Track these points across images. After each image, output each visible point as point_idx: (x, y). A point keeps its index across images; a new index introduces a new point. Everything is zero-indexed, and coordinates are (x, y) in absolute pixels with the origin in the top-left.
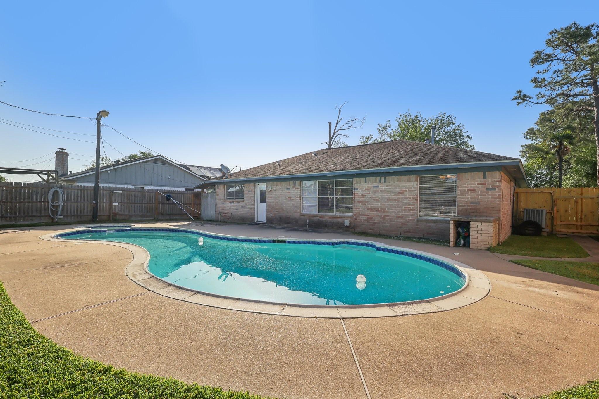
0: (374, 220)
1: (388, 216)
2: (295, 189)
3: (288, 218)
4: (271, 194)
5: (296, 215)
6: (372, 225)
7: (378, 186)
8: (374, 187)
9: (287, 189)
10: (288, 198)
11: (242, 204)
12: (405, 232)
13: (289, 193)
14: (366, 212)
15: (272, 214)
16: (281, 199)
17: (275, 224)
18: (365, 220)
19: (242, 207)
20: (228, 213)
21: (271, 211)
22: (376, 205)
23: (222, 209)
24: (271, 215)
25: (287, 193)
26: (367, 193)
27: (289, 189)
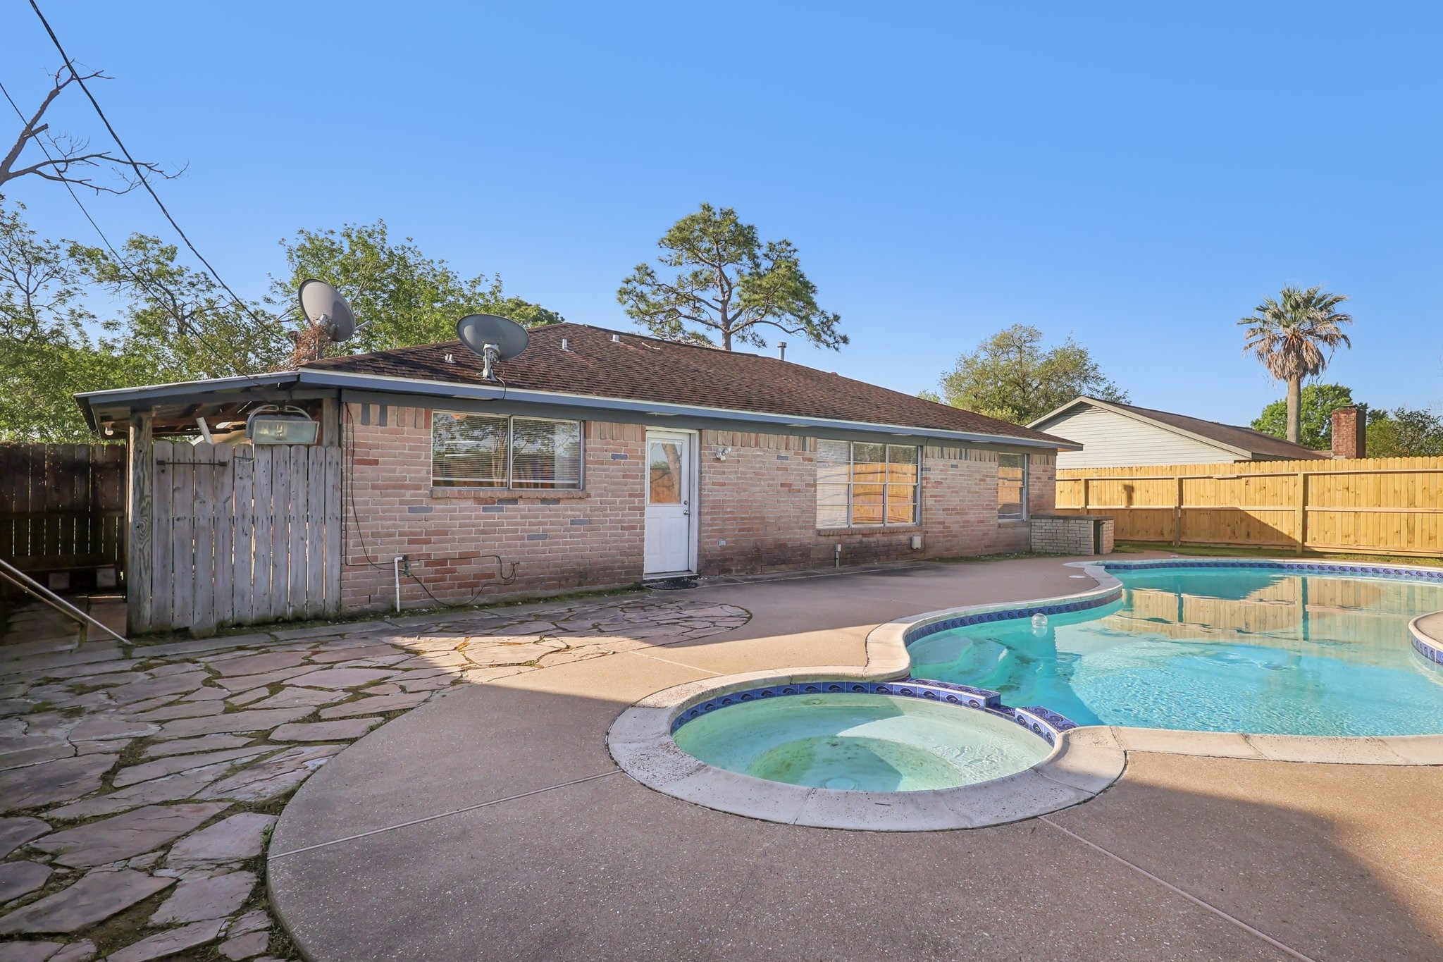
0: (951, 531)
1: (968, 521)
2: (804, 459)
3: (781, 546)
4: (724, 473)
5: (806, 537)
6: (950, 541)
7: (956, 466)
8: (952, 466)
9: (779, 458)
10: (783, 485)
11: (569, 510)
12: (985, 547)
13: (786, 469)
14: (941, 516)
15: (724, 538)
16: (758, 489)
17: (737, 571)
18: (940, 532)
19: (573, 523)
20: (465, 558)
21: (720, 531)
22: (954, 501)
23: (410, 542)
24: (723, 543)
25: (779, 469)
26: (943, 479)
27: (786, 458)
